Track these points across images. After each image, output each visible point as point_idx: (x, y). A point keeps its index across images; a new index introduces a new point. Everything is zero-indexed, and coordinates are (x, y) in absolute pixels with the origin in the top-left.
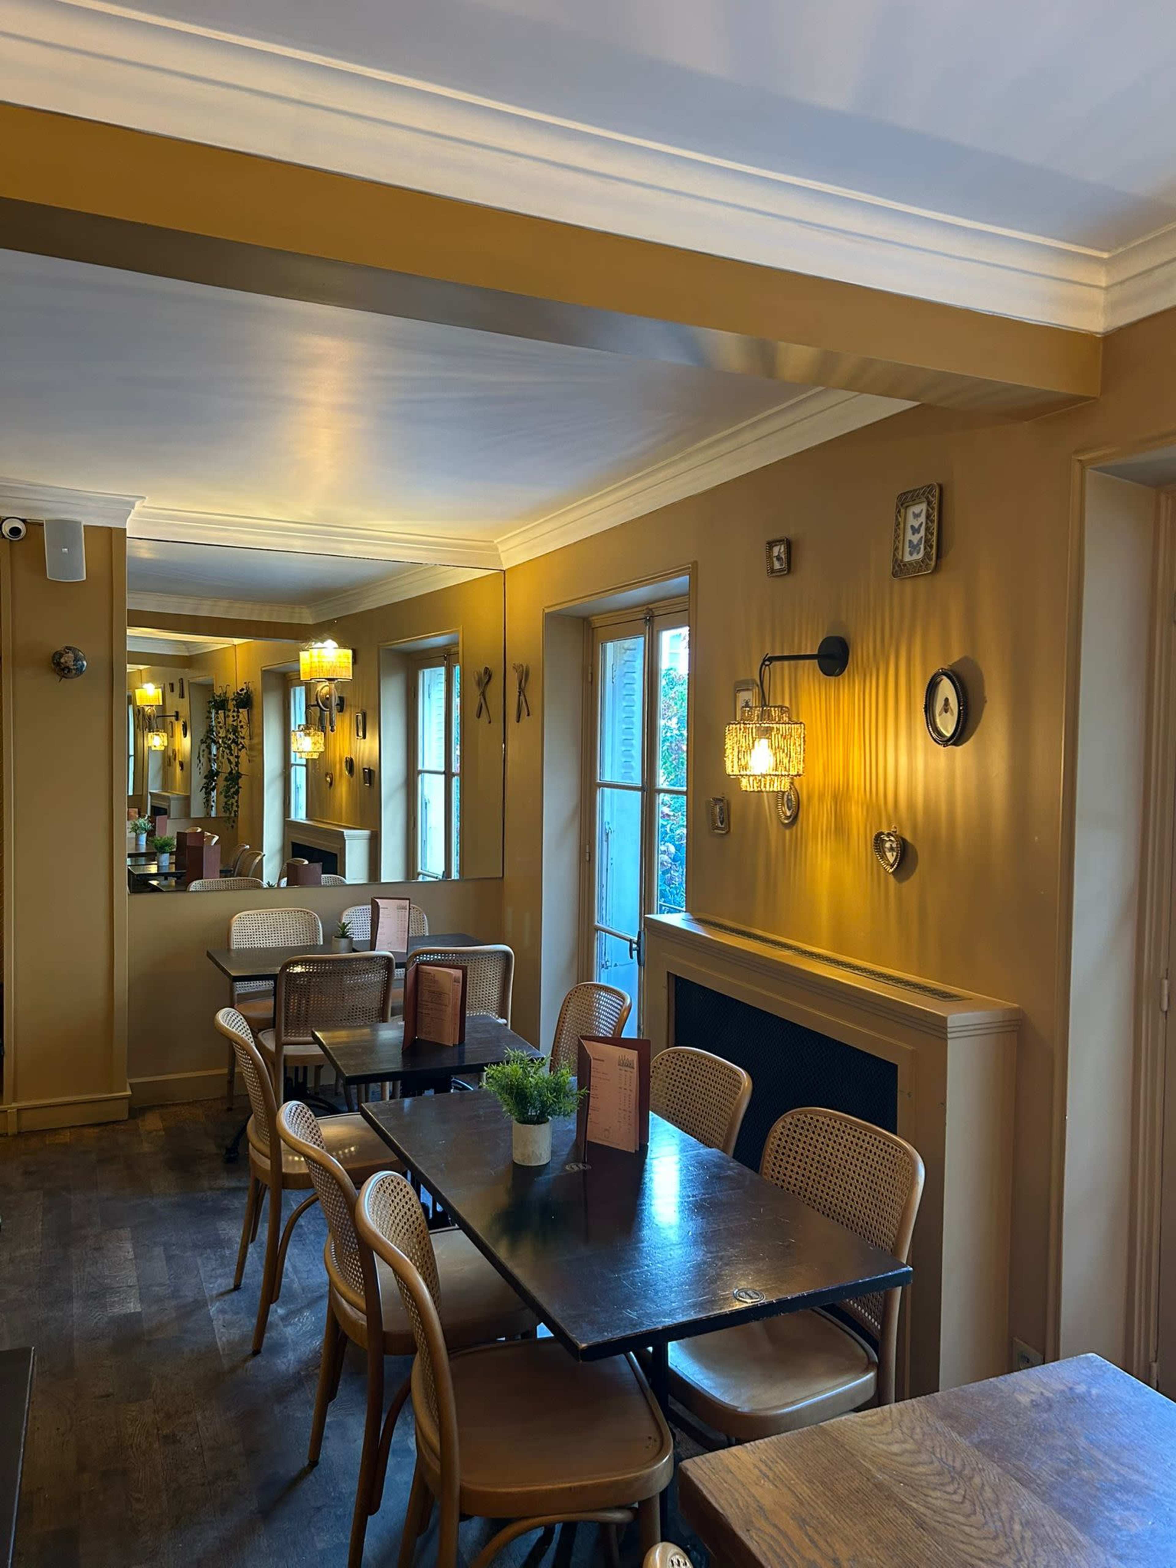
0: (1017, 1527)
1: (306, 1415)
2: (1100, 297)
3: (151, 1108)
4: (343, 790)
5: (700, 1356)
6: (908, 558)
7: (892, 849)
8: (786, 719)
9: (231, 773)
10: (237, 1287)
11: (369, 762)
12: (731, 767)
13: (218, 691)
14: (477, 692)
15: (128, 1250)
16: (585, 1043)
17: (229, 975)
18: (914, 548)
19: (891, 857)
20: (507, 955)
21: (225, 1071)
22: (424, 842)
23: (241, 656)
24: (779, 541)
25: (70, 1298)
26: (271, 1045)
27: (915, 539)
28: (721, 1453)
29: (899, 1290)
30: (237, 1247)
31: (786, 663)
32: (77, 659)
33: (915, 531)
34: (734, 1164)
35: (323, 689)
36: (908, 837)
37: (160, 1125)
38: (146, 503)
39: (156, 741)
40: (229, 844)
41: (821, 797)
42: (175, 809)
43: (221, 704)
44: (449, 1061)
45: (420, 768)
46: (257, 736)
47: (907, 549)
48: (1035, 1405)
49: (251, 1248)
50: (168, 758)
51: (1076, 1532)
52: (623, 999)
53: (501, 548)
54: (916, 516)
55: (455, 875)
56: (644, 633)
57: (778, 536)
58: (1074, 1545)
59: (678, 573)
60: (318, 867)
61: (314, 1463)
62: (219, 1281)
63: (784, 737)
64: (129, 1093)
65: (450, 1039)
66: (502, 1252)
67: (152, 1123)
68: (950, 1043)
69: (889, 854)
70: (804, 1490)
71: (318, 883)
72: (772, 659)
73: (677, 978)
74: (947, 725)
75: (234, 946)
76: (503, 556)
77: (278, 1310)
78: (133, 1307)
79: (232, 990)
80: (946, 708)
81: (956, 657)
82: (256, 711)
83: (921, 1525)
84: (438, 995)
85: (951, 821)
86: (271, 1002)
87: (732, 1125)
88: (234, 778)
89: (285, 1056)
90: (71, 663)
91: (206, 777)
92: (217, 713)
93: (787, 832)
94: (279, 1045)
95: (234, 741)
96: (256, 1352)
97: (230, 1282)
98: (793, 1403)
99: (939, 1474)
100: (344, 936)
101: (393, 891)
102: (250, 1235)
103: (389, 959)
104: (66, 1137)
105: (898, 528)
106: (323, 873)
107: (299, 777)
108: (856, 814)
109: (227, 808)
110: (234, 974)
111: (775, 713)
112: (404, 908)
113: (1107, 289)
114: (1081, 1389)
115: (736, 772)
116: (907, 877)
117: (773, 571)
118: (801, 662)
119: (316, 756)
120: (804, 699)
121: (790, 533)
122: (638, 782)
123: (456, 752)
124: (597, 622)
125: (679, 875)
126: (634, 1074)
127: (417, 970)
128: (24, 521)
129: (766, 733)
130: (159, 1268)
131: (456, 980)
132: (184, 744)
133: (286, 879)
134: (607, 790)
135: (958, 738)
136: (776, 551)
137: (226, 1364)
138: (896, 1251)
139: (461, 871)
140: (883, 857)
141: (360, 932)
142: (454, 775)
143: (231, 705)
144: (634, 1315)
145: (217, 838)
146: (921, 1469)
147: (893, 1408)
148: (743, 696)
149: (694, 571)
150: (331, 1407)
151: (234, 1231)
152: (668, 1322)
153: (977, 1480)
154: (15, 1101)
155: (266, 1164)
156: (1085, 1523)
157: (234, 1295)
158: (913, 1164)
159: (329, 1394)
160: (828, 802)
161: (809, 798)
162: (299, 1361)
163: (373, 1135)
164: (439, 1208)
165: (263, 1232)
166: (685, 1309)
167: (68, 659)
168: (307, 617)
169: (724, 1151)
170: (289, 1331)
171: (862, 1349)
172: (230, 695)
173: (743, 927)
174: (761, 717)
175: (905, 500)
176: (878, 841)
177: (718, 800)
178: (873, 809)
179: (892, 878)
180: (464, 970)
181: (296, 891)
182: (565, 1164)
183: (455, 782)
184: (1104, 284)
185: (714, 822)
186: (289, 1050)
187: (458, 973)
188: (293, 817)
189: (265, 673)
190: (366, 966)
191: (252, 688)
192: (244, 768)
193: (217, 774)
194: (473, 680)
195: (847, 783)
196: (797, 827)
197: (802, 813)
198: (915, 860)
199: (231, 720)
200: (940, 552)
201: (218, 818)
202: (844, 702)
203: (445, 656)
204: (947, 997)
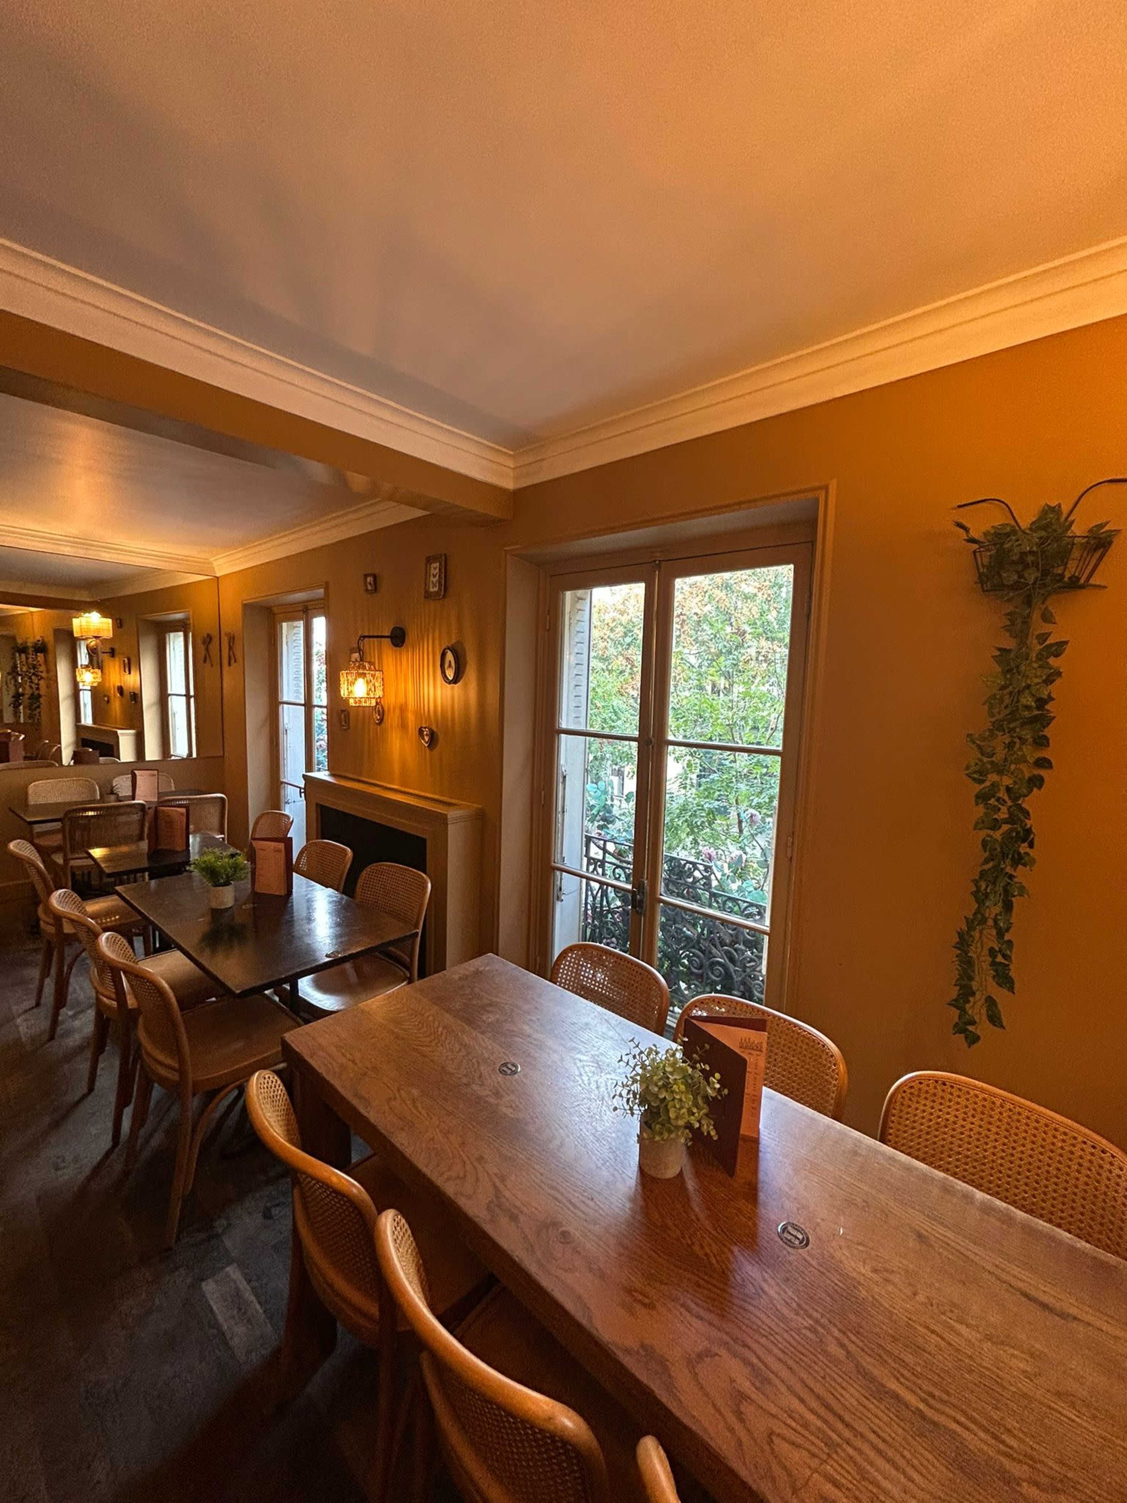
0: (440, 1029)
1: (86, 1066)
2: (509, 472)
4: (116, 706)
6: (431, 590)
7: (427, 735)
8: (374, 669)
9: (32, 695)
10: (38, 1004)
11: (133, 687)
12: (344, 694)
13: (19, 641)
14: (203, 648)
16: (254, 842)
17: (25, 821)
18: (434, 586)
19: (427, 739)
20: (222, 798)
22: (174, 737)
23: (36, 618)
24: (370, 575)
27: (435, 580)
30: (37, 982)
31: (375, 639)
33: (434, 576)
35: (91, 643)
36: (434, 729)
40: (33, 739)
41: (394, 709)
43: (23, 650)
44: (179, 859)
45: (169, 692)
46: (52, 671)
47: (431, 585)
48: (460, 979)
49: (45, 981)
51: (465, 1026)
52: (289, 818)
53: (215, 564)
54: (435, 569)
55: (194, 755)
56: (302, 619)
57: (369, 572)
58: (465, 1031)
59: (319, 587)
61: (91, 1089)
62: (25, 1003)
63: (372, 678)
65: (179, 847)
68: (449, 826)
69: (426, 737)
70: (344, 1034)
71: (97, 762)
72: (364, 637)
73: (322, 806)
74: (450, 674)
75: (30, 803)
76: (216, 568)
77: (66, 1012)
79: (31, 832)
80: (450, 666)
81: (454, 641)
82: (50, 655)
83: (397, 1037)
84: (171, 824)
85: (453, 720)
86: (57, 835)
87: (341, 876)
88: (35, 698)
89: (72, 867)
91: (13, 697)
92: (20, 655)
93: (379, 727)
94: (66, 860)
95: (34, 674)
96: (52, 1038)
97: (33, 1003)
100: (112, 793)
101: (151, 766)
102: (45, 974)
103: (142, 805)
105: (427, 574)
106: (101, 756)
107: (86, 698)
108: (411, 717)
109: (31, 717)
110: (30, 819)
111: (367, 665)
112: (154, 775)
113: (515, 468)
114: (481, 969)
115: (346, 696)
116: (435, 747)
117: (367, 590)
118: (383, 639)
119: (95, 685)
120: (383, 658)
121: (376, 571)
122: (303, 702)
123: (192, 683)
124: (275, 610)
127: (156, 810)
129: (363, 675)
131: (182, 814)
134: (285, 706)
135: (455, 681)
136: (368, 580)
137: (26, 1050)
139: (198, 754)
140: (423, 739)
141: (123, 790)
142: (191, 697)
143: (31, 650)
145: (23, 736)
146: (402, 1015)
149: (326, 586)
150: (101, 1058)
151: (34, 973)
153: (427, 1014)
155: (51, 929)
156: (471, 1021)
157: (35, 1010)
158: (426, 883)
160: (397, 711)
161: (389, 709)
163: (122, 906)
168: (83, 596)
170: (77, 1023)
171: (402, 972)
172: (29, 644)
173: (357, 777)
174: (359, 668)
175: (429, 560)
176: (421, 731)
177: (343, 711)
178: (418, 714)
179: (427, 750)
180: (189, 808)
181: (81, 768)
182: (243, 905)
183: (193, 700)
184: (512, 466)
185: (341, 723)
186: (73, 863)
187: (183, 810)
188: (83, 722)
189: (54, 631)
190: (128, 810)
191: (46, 640)
192: (43, 691)
193: (23, 695)
194: (199, 641)
195: (406, 702)
196: (383, 725)
197: (385, 717)
198: (437, 740)
199: (30, 660)
200: (445, 588)
201: (25, 723)
202: (404, 662)
203: (182, 626)
204: (449, 804)
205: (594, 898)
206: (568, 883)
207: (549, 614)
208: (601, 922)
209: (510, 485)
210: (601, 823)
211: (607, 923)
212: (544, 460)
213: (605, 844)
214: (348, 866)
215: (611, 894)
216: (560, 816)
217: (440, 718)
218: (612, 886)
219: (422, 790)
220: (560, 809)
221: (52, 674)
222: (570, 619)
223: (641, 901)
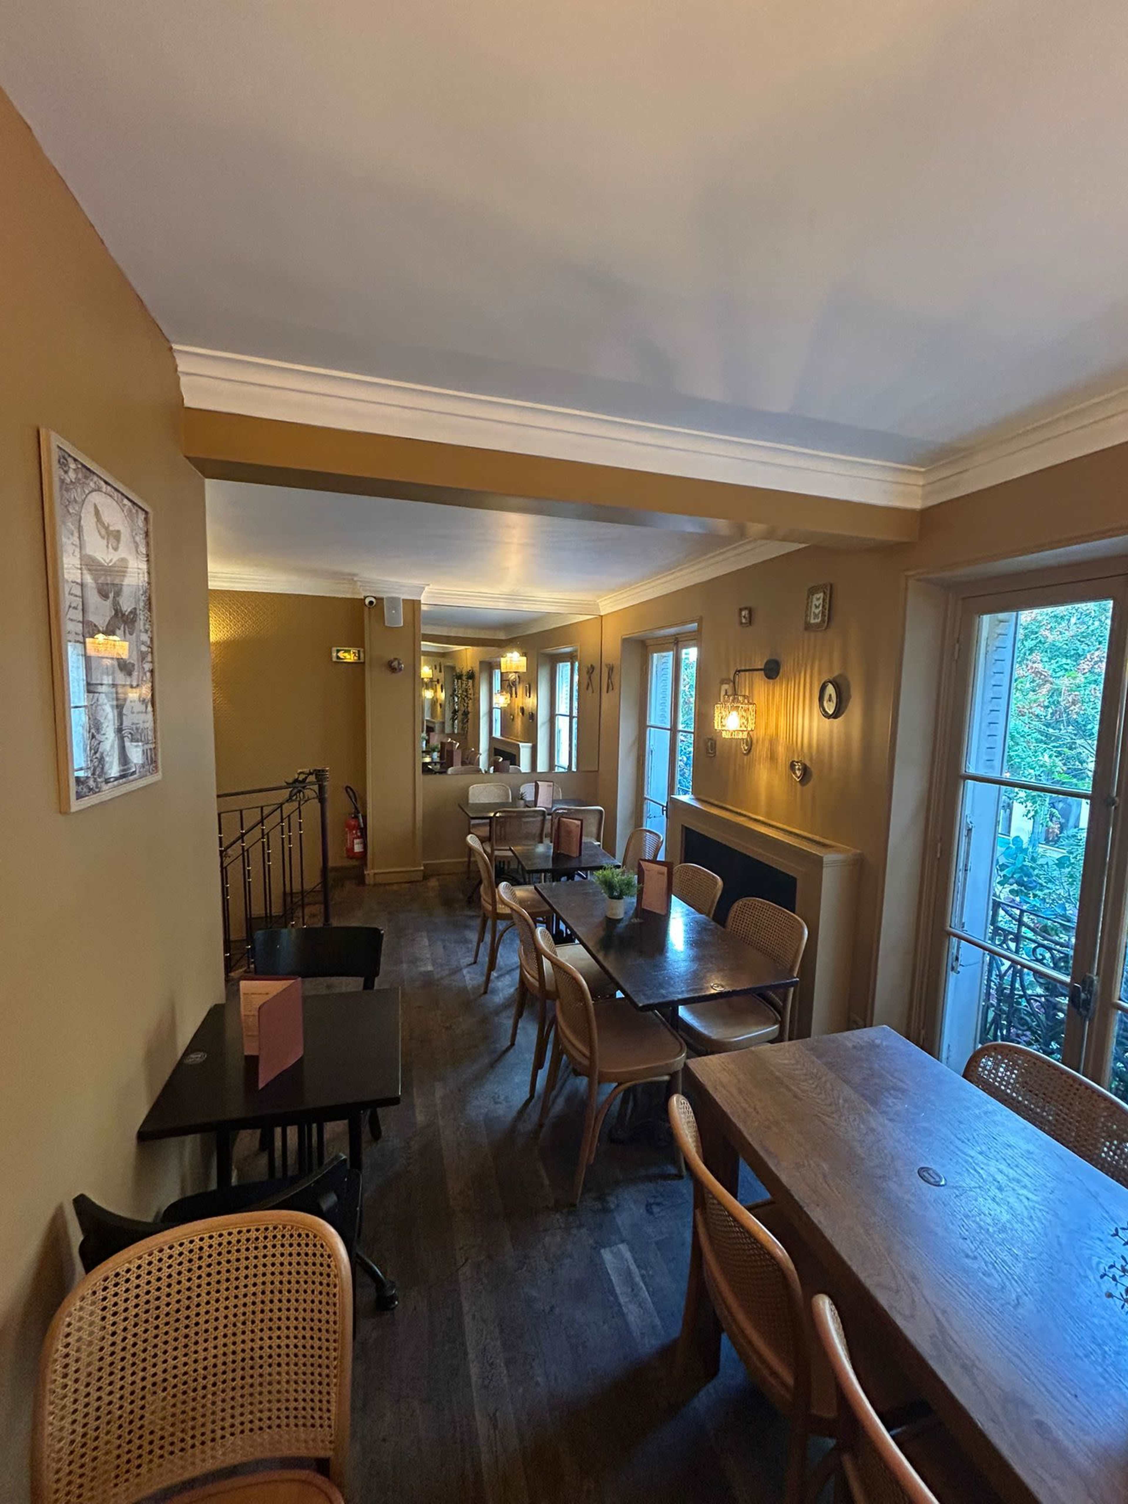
0: (841, 1101)
1: (510, 1023)
2: (919, 491)
3: (432, 876)
4: (519, 723)
5: (693, 1012)
6: (812, 621)
7: (799, 769)
8: (746, 701)
9: (464, 711)
10: (475, 962)
11: (532, 708)
12: (717, 726)
13: (458, 671)
14: (587, 677)
15: (426, 941)
16: (641, 862)
17: (469, 817)
18: (816, 616)
19: (798, 773)
20: (601, 811)
21: (466, 859)
22: (558, 751)
23: (469, 655)
24: (746, 608)
25: (402, 962)
26: (489, 850)
27: (817, 611)
28: (703, 1058)
29: (792, 989)
30: (475, 944)
31: (747, 673)
32: (399, 664)
33: (817, 607)
34: (713, 923)
35: (512, 677)
36: (808, 764)
37: (437, 883)
38: (431, 586)
39: (428, 694)
40: (464, 748)
41: (763, 741)
42: (437, 728)
43: (459, 677)
44: (574, 864)
45: (557, 713)
46: (477, 693)
47: (812, 617)
48: (854, 1047)
49: (481, 944)
50: (434, 702)
51: (869, 1106)
52: (659, 838)
53: (600, 605)
54: (818, 599)
55: (574, 769)
56: (673, 650)
57: (745, 606)
58: (868, 1112)
59: (692, 622)
60: (508, 762)
61: (513, 1044)
62: (468, 959)
63: (745, 711)
64: (422, 868)
65: (575, 853)
66: (600, 957)
67: (433, 883)
68: (824, 869)
69: (797, 772)
70: (741, 1077)
71: (507, 771)
72: (739, 671)
73: (686, 828)
74: (830, 708)
75: (470, 801)
76: (601, 608)
77: (494, 974)
78: (430, 968)
80: (830, 700)
81: (836, 674)
82: (476, 681)
83: (795, 1096)
84: (569, 832)
85: (830, 756)
86: (488, 828)
87: (713, 902)
88: (466, 714)
89: (496, 856)
90: (396, 666)
91: (452, 713)
92: (457, 681)
93: (746, 757)
94: (493, 850)
95: (466, 696)
96: (485, 992)
97: (471, 960)
98: (736, 1037)
99: (806, 1075)
100: (522, 799)
101: (544, 777)
102: (481, 939)
103: (544, 811)
104: (395, 887)
105: (808, 607)
106: (510, 765)
107: (497, 714)
108: (781, 750)
109: (463, 729)
110: (471, 815)
111: (741, 698)
112: (550, 786)
113: (923, 486)
114: (878, 1042)
115: (720, 728)
116: (807, 783)
117: (741, 623)
118: (755, 672)
119: (505, 705)
120: (756, 692)
121: (751, 605)
122: (668, 726)
123: (575, 704)
124: (649, 642)
125: (689, 772)
126: (665, 878)
127: (559, 820)
128: (375, 598)
129: (736, 708)
130: (440, 950)
131: (578, 826)
132: (442, 696)
133: (492, 768)
134: (652, 729)
135: (836, 715)
136: (743, 613)
137: (472, 997)
138: (792, 970)
139: (577, 767)
140: (795, 773)
141: (530, 797)
142: (574, 717)
143: (464, 678)
144: (663, 992)
145: (458, 744)
146: (797, 1072)
147: (786, 1044)
148: (725, 687)
149: (700, 621)
151: (473, 936)
152: (680, 997)
153: (824, 1079)
154: (373, 869)
155: (490, 908)
156: (874, 1102)
157: (474, 966)
158: (802, 928)
159: (519, 1015)
160: (767, 744)
161: (757, 742)
162: (504, 998)
163: (537, 896)
164: (569, 932)
165: (488, 938)
166: (688, 991)
167: (395, 664)
168: (501, 636)
169: (708, 915)
170: (500, 984)
171: (773, 1014)
172: (464, 673)
173: (721, 804)
174: (733, 701)
175: (813, 591)
176: (792, 766)
177: (709, 740)
178: (790, 748)
179: (798, 785)
180: (582, 821)
181: (497, 774)
182: (631, 918)
183: (575, 720)
184: (921, 483)
185: (707, 750)
186: (497, 853)
187: (579, 823)
188: (494, 735)
189: (481, 663)
190: (533, 814)
191: (474, 670)
193: (458, 711)
194: (585, 670)
195: (777, 734)
196: (751, 754)
197: (754, 746)
198: (811, 775)
199: (464, 685)
200: (829, 618)
201: (458, 733)
202: (777, 693)
203: (571, 657)
204: (824, 845)
205: (1001, 976)
206: (968, 954)
207: (958, 642)
208: (1011, 1006)
209: (917, 505)
210: (1015, 887)
211: (1019, 1010)
212: (966, 470)
213: (1021, 915)
214: (718, 896)
215: (1029, 978)
216: (961, 874)
217: (814, 754)
218: (1030, 968)
219: (789, 825)
220: (961, 866)
221: (476, 696)
222: (987, 645)
223: (1087, 1002)
